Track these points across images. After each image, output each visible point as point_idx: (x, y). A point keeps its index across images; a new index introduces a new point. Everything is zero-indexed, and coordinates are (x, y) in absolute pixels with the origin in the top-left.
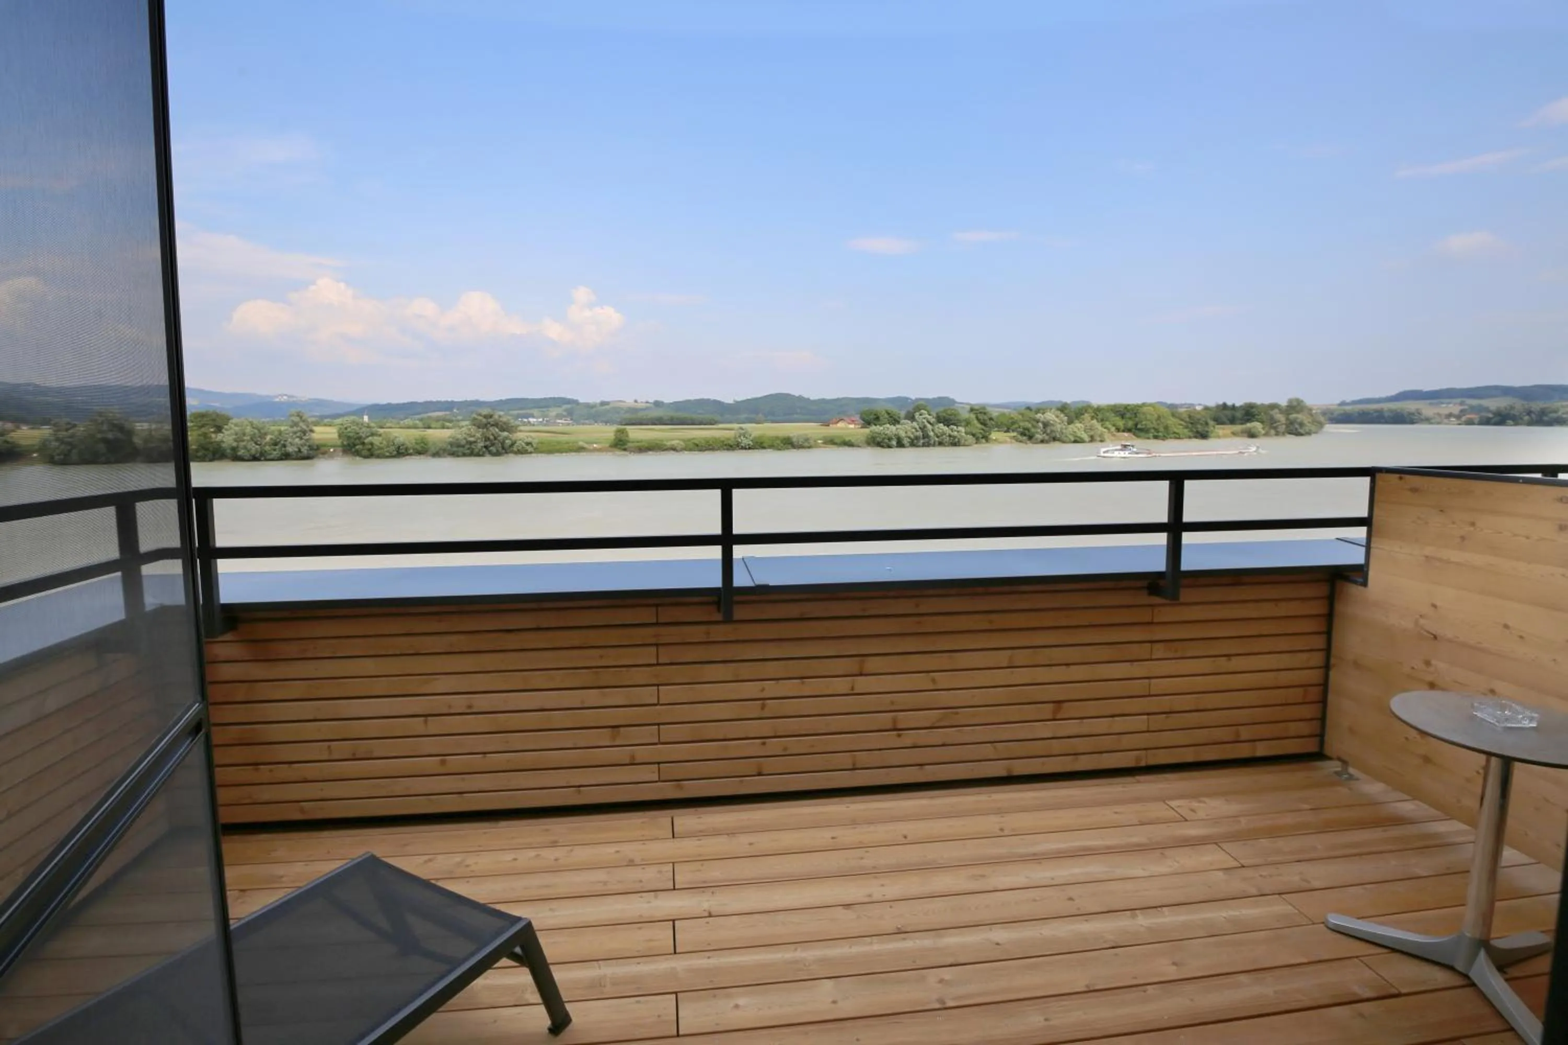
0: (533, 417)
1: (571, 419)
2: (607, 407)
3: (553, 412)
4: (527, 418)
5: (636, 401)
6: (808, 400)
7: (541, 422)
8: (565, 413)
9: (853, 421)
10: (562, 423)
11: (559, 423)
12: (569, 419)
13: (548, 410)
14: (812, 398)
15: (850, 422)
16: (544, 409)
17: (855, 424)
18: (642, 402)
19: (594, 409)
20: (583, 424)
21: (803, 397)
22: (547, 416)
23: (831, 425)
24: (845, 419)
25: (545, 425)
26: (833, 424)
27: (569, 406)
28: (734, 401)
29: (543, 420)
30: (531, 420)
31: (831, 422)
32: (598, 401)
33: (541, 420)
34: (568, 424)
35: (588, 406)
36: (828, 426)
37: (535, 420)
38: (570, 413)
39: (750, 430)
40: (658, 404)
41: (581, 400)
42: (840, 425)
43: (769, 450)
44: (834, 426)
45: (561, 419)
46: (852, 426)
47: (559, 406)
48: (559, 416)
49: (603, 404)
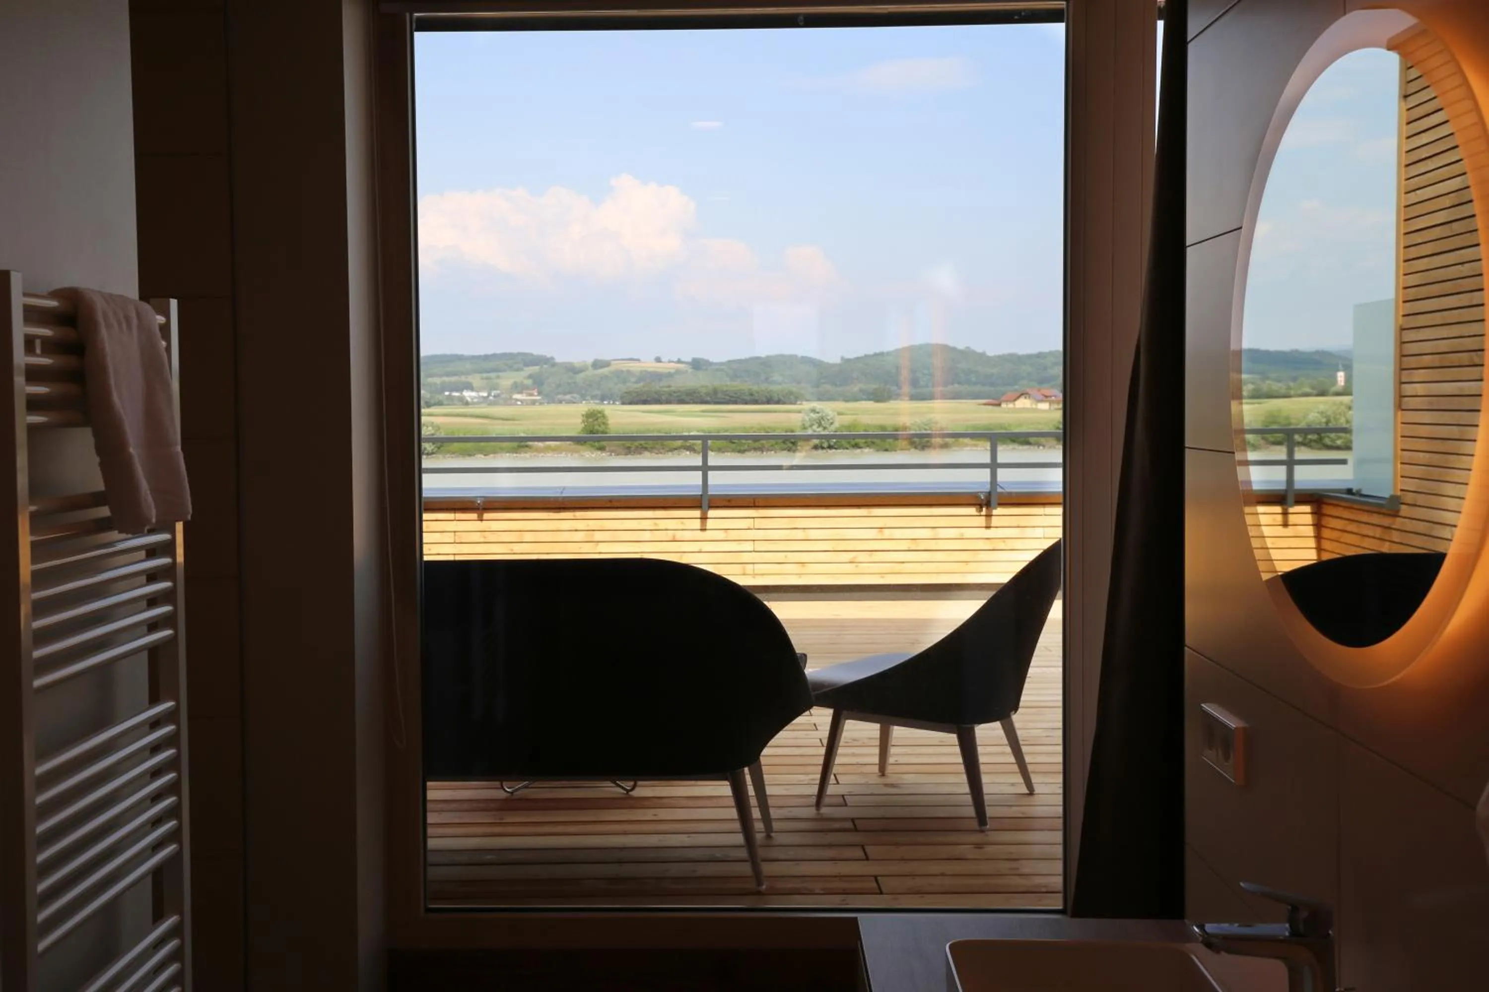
0: (470, 387)
1: (539, 393)
2: (605, 371)
3: (507, 380)
4: (460, 390)
5: (658, 360)
6: (982, 358)
7: (483, 397)
8: (529, 382)
9: (1046, 397)
10: (521, 401)
11: (517, 400)
12: (536, 394)
13: (498, 377)
14: (990, 353)
15: (1041, 397)
16: (493, 375)
17: (1051, 403)
18: (670, 362)
19: (582, 375)
20: (560, 402)
21: (974, 352)
22: (495, 388)
23: (1004, 405)
24: (1030, 392)
25: (491, 404)
26: (1007, 401)
27: (536, 369)
28: (842, 358)
29: (489, 395)
30: (467, 394)
31: (1003, 398)
32: (590, 360)
33: (485, 394)
34: (533, 403)
35: (573, 370)
36: (999, 405)
37: (474, 394)
38: (538, 382)
39: (831, 414)
40: (697, 364)
41: (559, 359)
42: (1023, 403)
43: (867, 450)
44: (1011, 405)
45: (520, 392)
46: (1044, 406)
47: (518, 370)
48: (518, 388)
49: (597, 364)
